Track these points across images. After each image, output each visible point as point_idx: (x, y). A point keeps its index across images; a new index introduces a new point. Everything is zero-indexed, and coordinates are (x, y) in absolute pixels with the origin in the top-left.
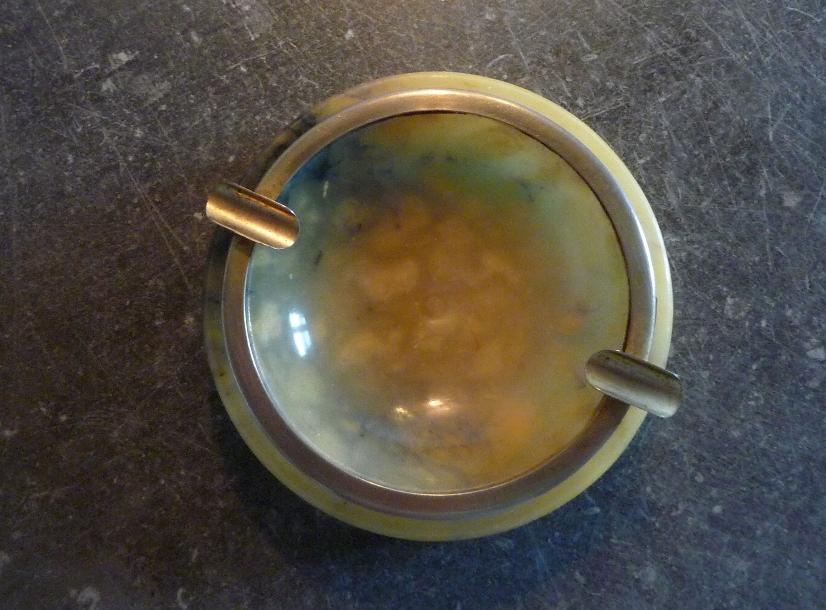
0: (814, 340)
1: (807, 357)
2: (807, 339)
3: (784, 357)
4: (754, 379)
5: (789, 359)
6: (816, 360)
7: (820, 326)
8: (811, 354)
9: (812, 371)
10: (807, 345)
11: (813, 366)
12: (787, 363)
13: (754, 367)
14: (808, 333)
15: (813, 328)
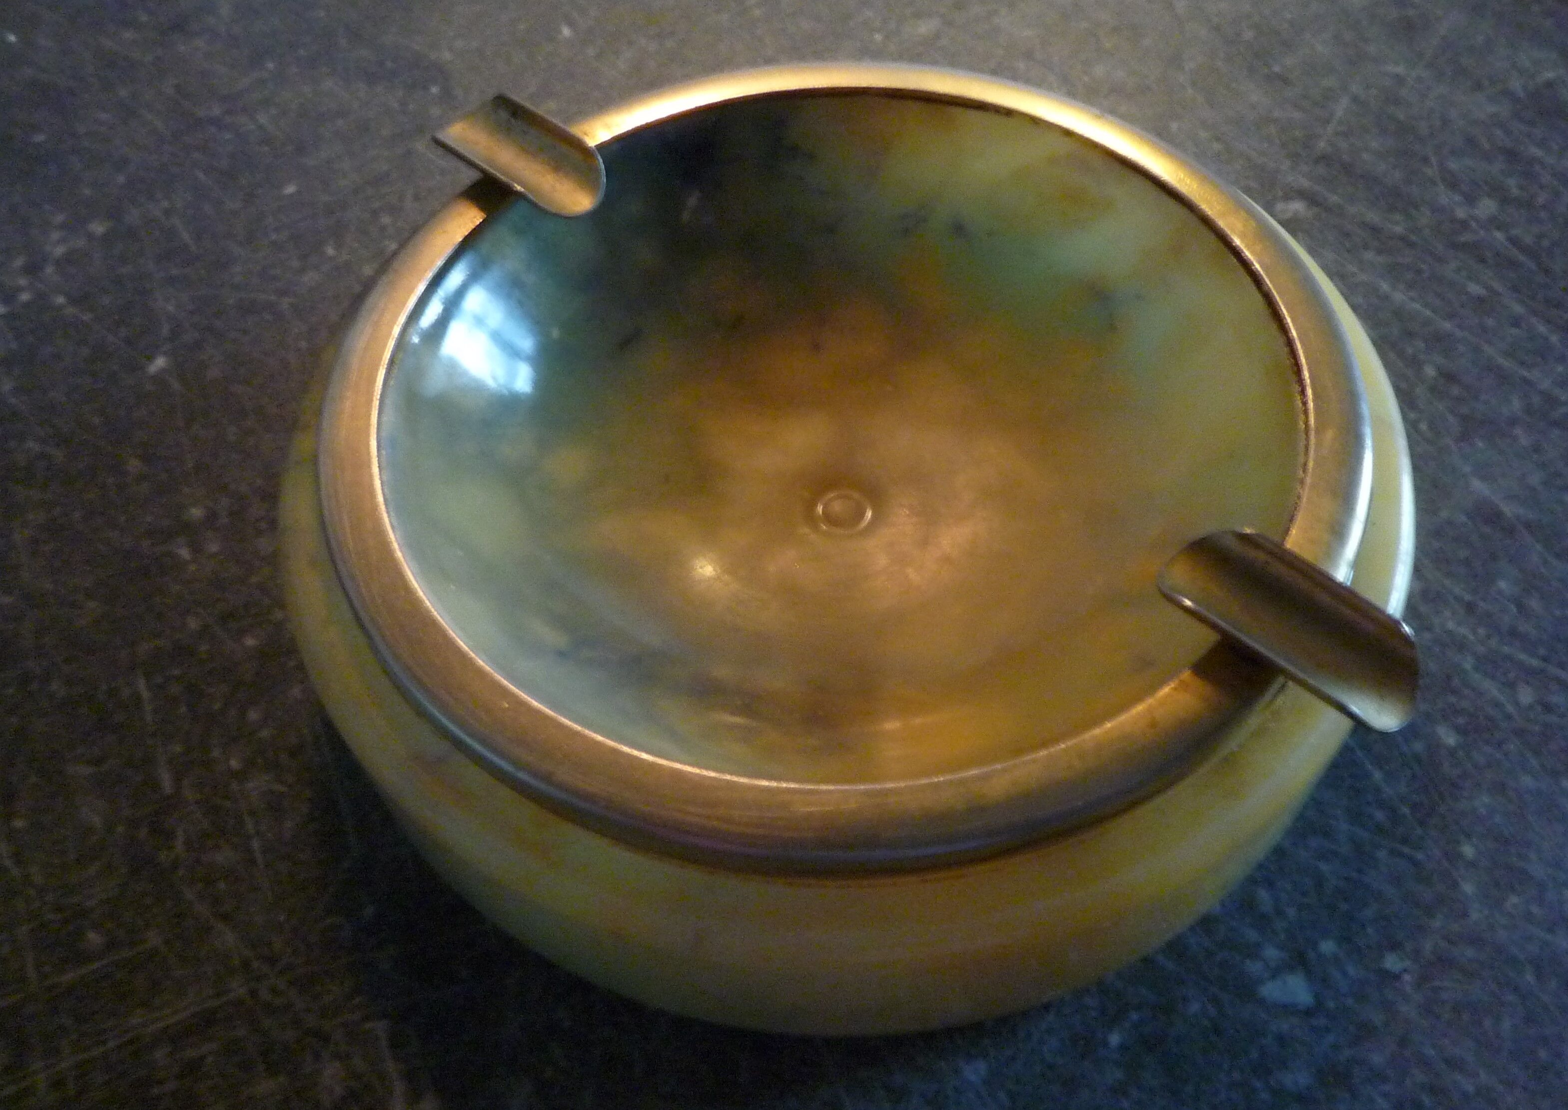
0: (1271, 953)
1: (1262, 1002)
2: (1253, 952)
3: (1195, 1007)
4: (1119, 1074)
5: (1212, 1011)
6: (1288, 1009)
7: (1280, 913)
8: (1271, 990)
9: (1281, 1040)
10: (1254, 967)
11: (1285, 1025)
12: (1206, 1022)
13: (1115, 1039)
14: (1252, 935)
15: (1263, 922)
